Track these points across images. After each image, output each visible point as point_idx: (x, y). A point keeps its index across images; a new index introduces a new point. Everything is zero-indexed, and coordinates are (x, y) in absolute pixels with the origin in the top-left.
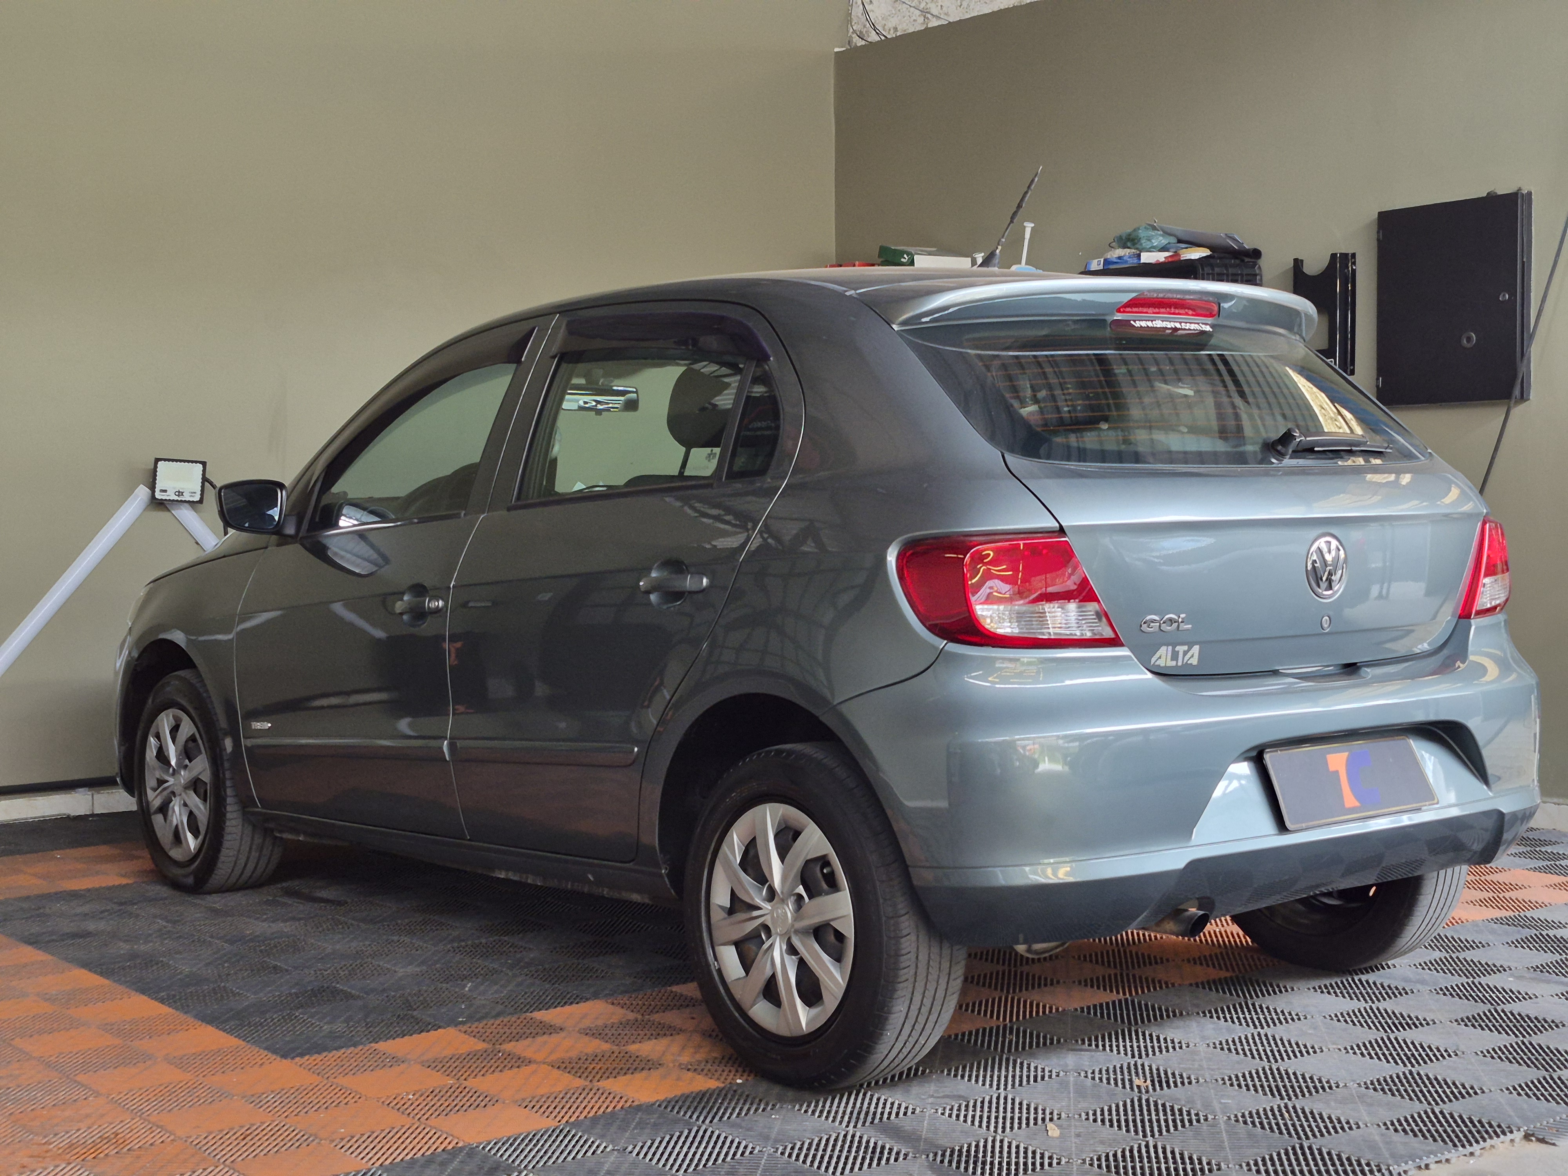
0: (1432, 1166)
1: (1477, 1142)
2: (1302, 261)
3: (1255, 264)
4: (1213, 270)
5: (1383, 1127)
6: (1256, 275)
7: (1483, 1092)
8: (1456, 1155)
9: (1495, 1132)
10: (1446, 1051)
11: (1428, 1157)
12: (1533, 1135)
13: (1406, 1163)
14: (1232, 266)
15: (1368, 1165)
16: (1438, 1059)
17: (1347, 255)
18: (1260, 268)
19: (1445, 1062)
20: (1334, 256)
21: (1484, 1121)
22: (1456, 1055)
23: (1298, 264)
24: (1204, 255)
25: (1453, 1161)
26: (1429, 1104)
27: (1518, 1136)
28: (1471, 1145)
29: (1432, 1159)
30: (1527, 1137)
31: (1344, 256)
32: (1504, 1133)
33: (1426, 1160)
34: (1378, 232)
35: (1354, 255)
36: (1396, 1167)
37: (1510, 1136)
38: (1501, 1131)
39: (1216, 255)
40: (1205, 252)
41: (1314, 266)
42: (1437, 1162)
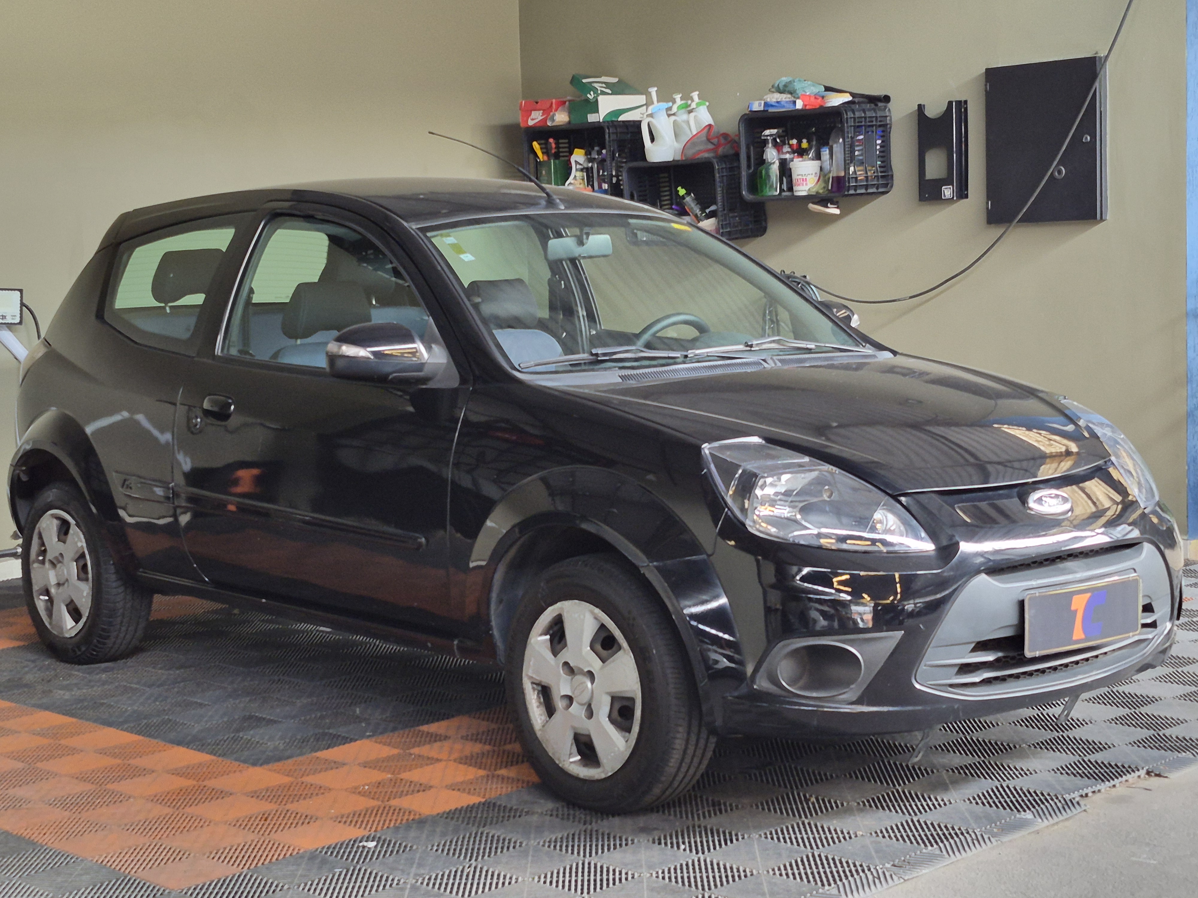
0: (1090, 794)
1: (1117, 778)
2: (924, 105)
3: (886, 107)
4: (854, 114)
5: (1053, 772)
6: (886, 117)
7: (1114, 746)
8: (1103, 787)
9: (1128, 771)
10: (1084, 720)
11: (1087, 788)
12: (1152, 772)
13: (1074, 793)
14: (869, 110)
15: (1049, 795)
16: (1079, 726)
17: (961, 101)
18: (889, 110)
19: (1084, 728)
20: (950, 103)
21: (1119, 765)
22: (1091, 723)
23: (921, 108)
24: (847, 100)
25: (1103, 790)
26: (1080, 756)
27: (1142, 773)
28: (1113, 780)
29: (1089, 790)
30: (1148, 773)
31: (959, 103)
32: (1133, 771)
33: (1085, 791)
34: (986, 85)
35: (966, 102)
36: (1067, 795)
37: (1137, 773)
38: (1131, 770)
39: (855, 99)
40: (847, 98)
41: (933, 111)
42: (1094, 792)
